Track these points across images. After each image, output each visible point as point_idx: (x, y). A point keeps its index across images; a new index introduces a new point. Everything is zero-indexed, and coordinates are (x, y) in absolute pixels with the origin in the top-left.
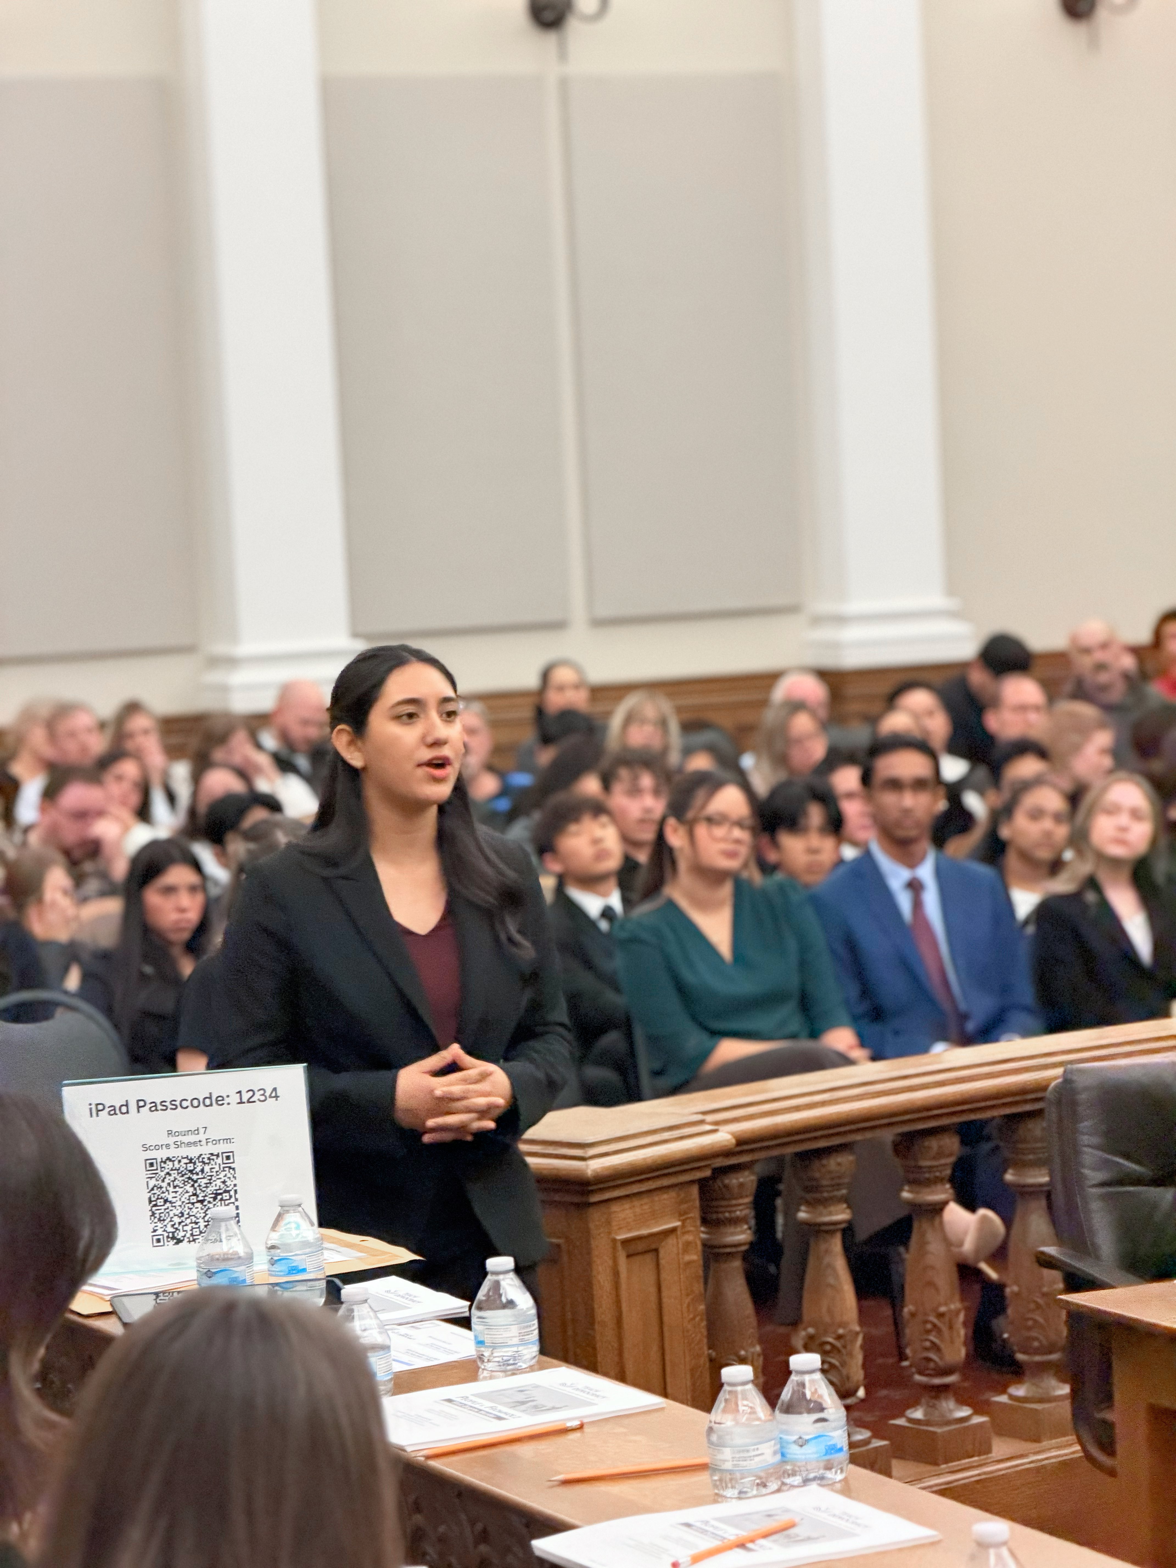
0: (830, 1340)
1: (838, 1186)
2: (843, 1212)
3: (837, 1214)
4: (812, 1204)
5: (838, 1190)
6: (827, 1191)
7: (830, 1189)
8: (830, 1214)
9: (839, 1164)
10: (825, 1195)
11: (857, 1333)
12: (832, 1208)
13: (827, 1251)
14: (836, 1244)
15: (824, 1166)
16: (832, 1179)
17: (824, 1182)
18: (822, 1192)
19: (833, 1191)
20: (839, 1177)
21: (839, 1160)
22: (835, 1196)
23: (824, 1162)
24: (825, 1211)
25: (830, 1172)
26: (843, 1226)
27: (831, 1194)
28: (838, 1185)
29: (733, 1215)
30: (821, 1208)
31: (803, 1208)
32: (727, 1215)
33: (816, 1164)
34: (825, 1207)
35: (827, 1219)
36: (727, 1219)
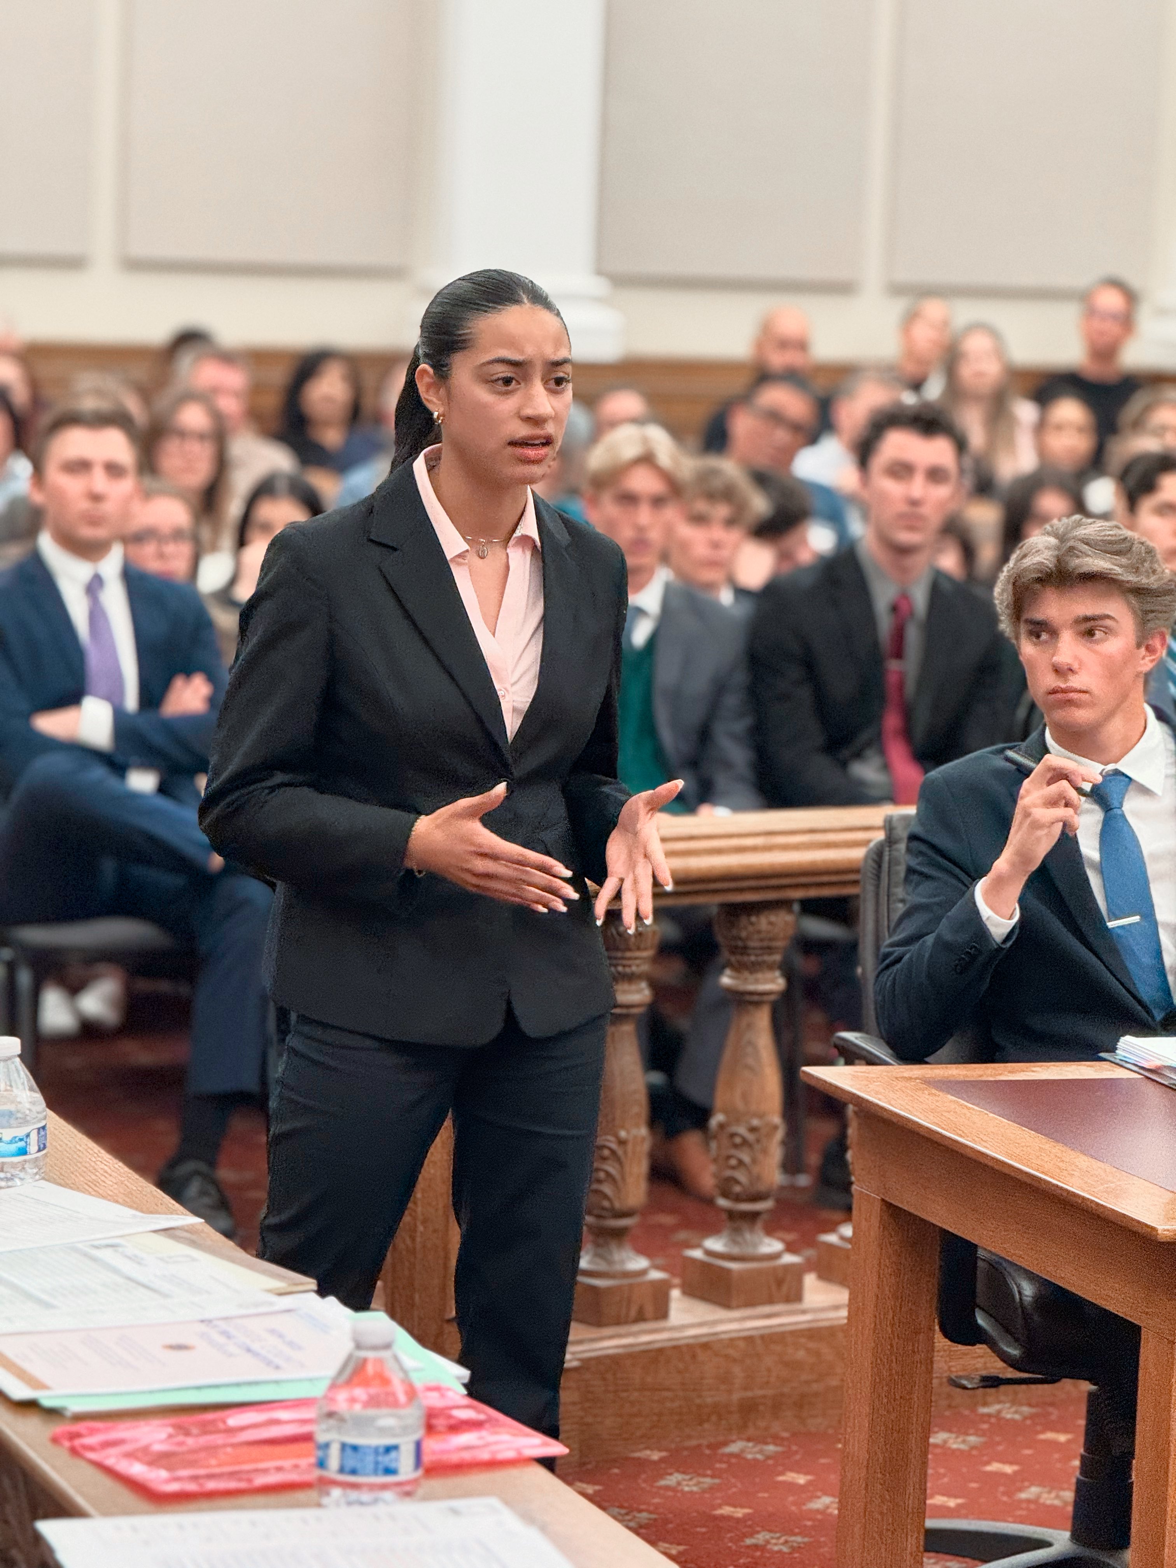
0: (742, 1130)
1: (770, 950)
2: (773, 981)
3: (766, 982)
4: (739, 968)
5: (770, 954)
6: (756, 955)
7: (759, 952)
8: (757, 981)
9: (771, 923)
10: (753, 958)
11: (776, 1128)
12: (760, 976)
13: (749, 1026)
14: (762, 1019)
15: (752, 924)
16: (761, 940)
17: (751, 944)
18: (748, 955)
19: (761, 955)
20: (771, 939)
21: (773, 918)
22: (764, 962)
23: (753, 919)
24: (751, 978)
25: (759, 932)
26: (772, 998)
27: (760, 959)
28: (769, 948)
29: (628, 970)
30: (746, 974)
31: (728, 972)
32: (620, 969)
33: (744, 920)
34: (751, 973)
35: (751, 987)
36: (619, 973)
